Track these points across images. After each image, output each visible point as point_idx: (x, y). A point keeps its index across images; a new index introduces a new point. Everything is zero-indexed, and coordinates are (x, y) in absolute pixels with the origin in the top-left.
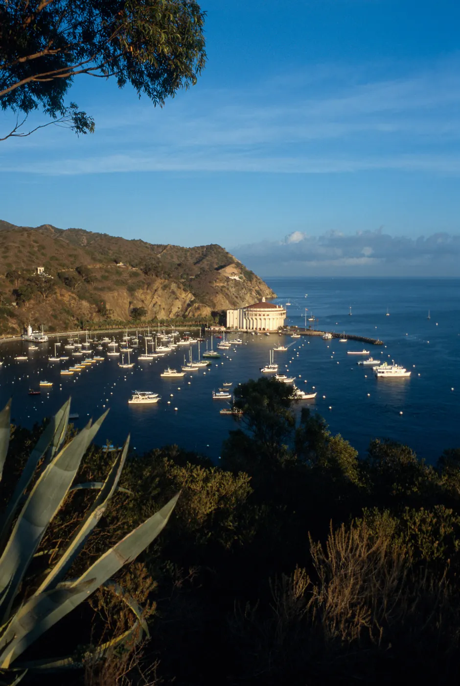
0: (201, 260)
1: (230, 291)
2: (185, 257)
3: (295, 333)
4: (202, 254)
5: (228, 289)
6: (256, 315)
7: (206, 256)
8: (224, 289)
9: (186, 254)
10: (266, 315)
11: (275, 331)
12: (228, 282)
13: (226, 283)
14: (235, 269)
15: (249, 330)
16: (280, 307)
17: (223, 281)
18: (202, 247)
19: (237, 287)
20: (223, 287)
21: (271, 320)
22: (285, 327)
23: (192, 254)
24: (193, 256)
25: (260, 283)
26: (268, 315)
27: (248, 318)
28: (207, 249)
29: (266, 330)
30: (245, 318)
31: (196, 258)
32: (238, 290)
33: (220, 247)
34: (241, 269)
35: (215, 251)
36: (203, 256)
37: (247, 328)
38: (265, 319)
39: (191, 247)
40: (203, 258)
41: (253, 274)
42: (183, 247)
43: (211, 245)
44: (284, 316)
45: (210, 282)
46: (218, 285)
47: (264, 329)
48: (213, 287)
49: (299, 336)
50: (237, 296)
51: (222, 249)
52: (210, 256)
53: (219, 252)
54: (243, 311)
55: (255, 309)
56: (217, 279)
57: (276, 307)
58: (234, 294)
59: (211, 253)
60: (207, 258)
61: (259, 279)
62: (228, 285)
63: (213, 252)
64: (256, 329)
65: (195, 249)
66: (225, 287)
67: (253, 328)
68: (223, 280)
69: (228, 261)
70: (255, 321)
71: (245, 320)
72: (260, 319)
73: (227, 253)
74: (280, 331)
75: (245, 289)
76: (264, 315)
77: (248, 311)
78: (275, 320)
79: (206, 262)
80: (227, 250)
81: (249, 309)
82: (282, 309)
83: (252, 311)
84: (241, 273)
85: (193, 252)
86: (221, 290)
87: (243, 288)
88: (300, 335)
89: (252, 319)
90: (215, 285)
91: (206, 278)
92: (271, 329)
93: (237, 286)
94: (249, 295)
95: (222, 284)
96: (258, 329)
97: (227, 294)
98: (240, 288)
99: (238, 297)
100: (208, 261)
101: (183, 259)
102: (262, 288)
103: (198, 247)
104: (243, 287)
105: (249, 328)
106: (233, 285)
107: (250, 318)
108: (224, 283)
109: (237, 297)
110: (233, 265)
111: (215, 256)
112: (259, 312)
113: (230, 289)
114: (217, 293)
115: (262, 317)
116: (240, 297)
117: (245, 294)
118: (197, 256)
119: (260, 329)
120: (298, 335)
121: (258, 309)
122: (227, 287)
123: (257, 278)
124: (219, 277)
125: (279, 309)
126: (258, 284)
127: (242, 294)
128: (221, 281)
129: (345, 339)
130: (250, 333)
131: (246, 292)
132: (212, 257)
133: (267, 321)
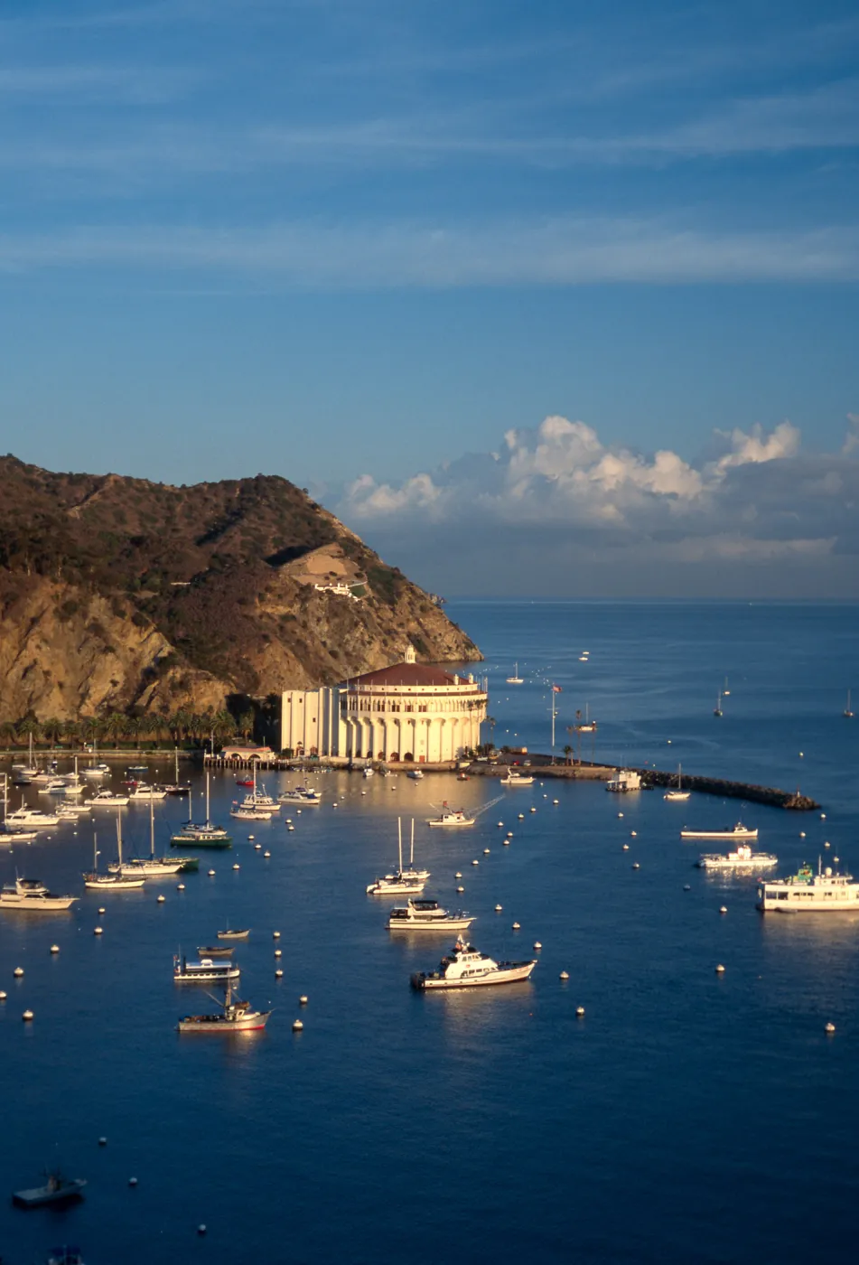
0: (224, 529)
1: (311, 633)
2: (168, 520)
3: (514, 771)
4: (227, 508)
5: (305, 626)
6: (381, 708)
7: (238, 514)
8: (289, 626)
9: (170, 509)
10: (416, 708)
11: (446, 766)
12: (304, 601)
13: (297, 606)
14: (336, 560)
15: (355, 761)
16: (464, 681)
17: (290, 598)
18: (228, 485)
19: (336, 620)
20: (287, 618)
21: (435, 725)
22: (484, 749)
23: (191, 508)
24: (195, 514)
25: (423, 609)
26: (423, 709)
27: (355, 719)
28: (242, 491)
29: (417, 759)
30: (344, 718)
31: (206, 524)
32: (339, 631)
33: (287, 485)
34: (359, 560)
35: (272, 498)
36: (228, 517)
37: (349, 754)
38: (412, 722)
39: (188, 485)
40: (230, 523)
41: (402, 578)
42: (161, 485)
43: (259, 478)
44: (481, 714)
45: (242, 602)
46: (269, 610)
47: (409, 757)
48: (252, 619)
49: (531, 780)
50: (336, 649)
51: (297, 492)
52: (252, 517)
53: (287, 504)
54: (336, 694)
55: (379, 689)
56: (268, 589)
57: (452, 683)
58: (324, 644)
59: (257, 504)
60: (245, 522)
61: (421, 597)
62: (305, 611)
63: (264, 502)
64: (382, 755)
65: (201, 492)
66: (294, 618)
67: (370, 754)
68: (286, 594)
69: (315, 532)
70: (377, 726)
71: (342, 726)
72: (397, 722)
73: (314, 506)
74: (464, 765)
75: (366, 626)
76: (409, 709)
77: (353, 692)
78: (448, 724)
79: (238, 538)
80: (313, 497)
81: (358, 688)
82: (474, 688)
83: (368, 694)
84: (358, 576)
85: (197, 501)
86: (282, 628)
87: (356, 624)
88: (534, 775)
89: (368, 721)
90: (258, 612)
91: (228, 586)
92: (434, 757)
93: (336, 615)
94: (376, 646)
95: (283, 610)
96: (389, 758)
97: (299, 642)
98: (347, 622)
99: (341, 653)
100: (244, 531)
101: (161, 524)
102: (429, 627)
103: (212, 485)
104: (356, 618)
105: (359, 754)
106: (321, 613)
107: (361, 720)
108: (291, 606)
109: (334, 654)
110: (333, 548)
111: (269, 514)
112: (392, 699)
113: (312, 624)
114: (266, 638)
115: (403, 716)
116: (347, 654)
117: (363, 644)
118: (209, 514)
119: (396, 756)
120: (524, 775)
121: (391, 689)
122: (301, 618)
123: (413, 592)
124: (273, 584)
125: (463, 688)
126: (418, 612)
127: (352, 643)
128: (280, 597)
129: (684, 789)
130: (361, 769)
131: (366, 638)
132: (261, 518)
133: (421, 728)
